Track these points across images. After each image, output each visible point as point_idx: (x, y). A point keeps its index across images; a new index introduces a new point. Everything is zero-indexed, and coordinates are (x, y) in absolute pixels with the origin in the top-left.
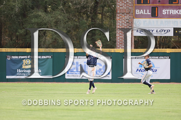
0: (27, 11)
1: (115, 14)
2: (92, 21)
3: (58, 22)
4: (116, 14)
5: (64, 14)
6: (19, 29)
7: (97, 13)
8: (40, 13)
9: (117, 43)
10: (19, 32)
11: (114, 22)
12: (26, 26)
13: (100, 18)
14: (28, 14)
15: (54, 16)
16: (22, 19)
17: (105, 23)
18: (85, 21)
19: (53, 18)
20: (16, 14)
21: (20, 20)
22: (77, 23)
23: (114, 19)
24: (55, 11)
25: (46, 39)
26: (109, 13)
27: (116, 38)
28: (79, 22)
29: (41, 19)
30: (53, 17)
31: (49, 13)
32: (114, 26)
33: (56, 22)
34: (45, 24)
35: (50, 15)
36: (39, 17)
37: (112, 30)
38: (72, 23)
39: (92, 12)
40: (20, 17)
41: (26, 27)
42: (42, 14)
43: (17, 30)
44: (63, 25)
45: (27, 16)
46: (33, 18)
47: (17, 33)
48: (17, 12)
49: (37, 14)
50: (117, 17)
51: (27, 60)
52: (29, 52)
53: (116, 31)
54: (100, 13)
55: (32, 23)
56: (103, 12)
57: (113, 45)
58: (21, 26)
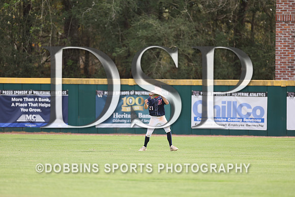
0: (130, 18)
1: (274, 23)
2: (235, 35)
3: (180, 35)
4: (276, 23)
5: (190, 22)
6: (116, 47)
7: (244, 20)
8: (151, 21)
9: (276, 70)
10: (116, 52)
11: (271, 35)
12: (128, 42)
13: (248, 30)
14: (132, 22)
15: (174, 26)
16: (122, 31)
17: (257, 37)
18: (225, 34)
19: (173, 30)
20: (111, 23)
21: (118, 32)
22: (211, 37)
23: (272, 32)
24: (175, 18)
25: (160, 64)
26: (264, 21)
27: (275, 62)
28: (215, 36)
29: (152, 30)
30: (172, 27)
31: (165, 20)
32: (272, 43)
33: (177, 35)
34: (159, 39)
35: (166, 24)
36: (150, 27)
37: (268, 49)
38: (203, 38)
39: (236, 19)
40: (119, 27)
41: (128, 44)
42: (155, 23)
43: (113, 48)
44: (189, 41)
45: (131, 26)
46: (139, 29)
47: (114, 54)
48: (114, 19)
49: (147, 23)
50: (277, 29)
51: (129, 98)
52: (133, 84)
53: (275, 51)
54: (248, 22)
55: (138, 38)
56: (253, 20)
57: (270, 74)
58: (120, 43)
